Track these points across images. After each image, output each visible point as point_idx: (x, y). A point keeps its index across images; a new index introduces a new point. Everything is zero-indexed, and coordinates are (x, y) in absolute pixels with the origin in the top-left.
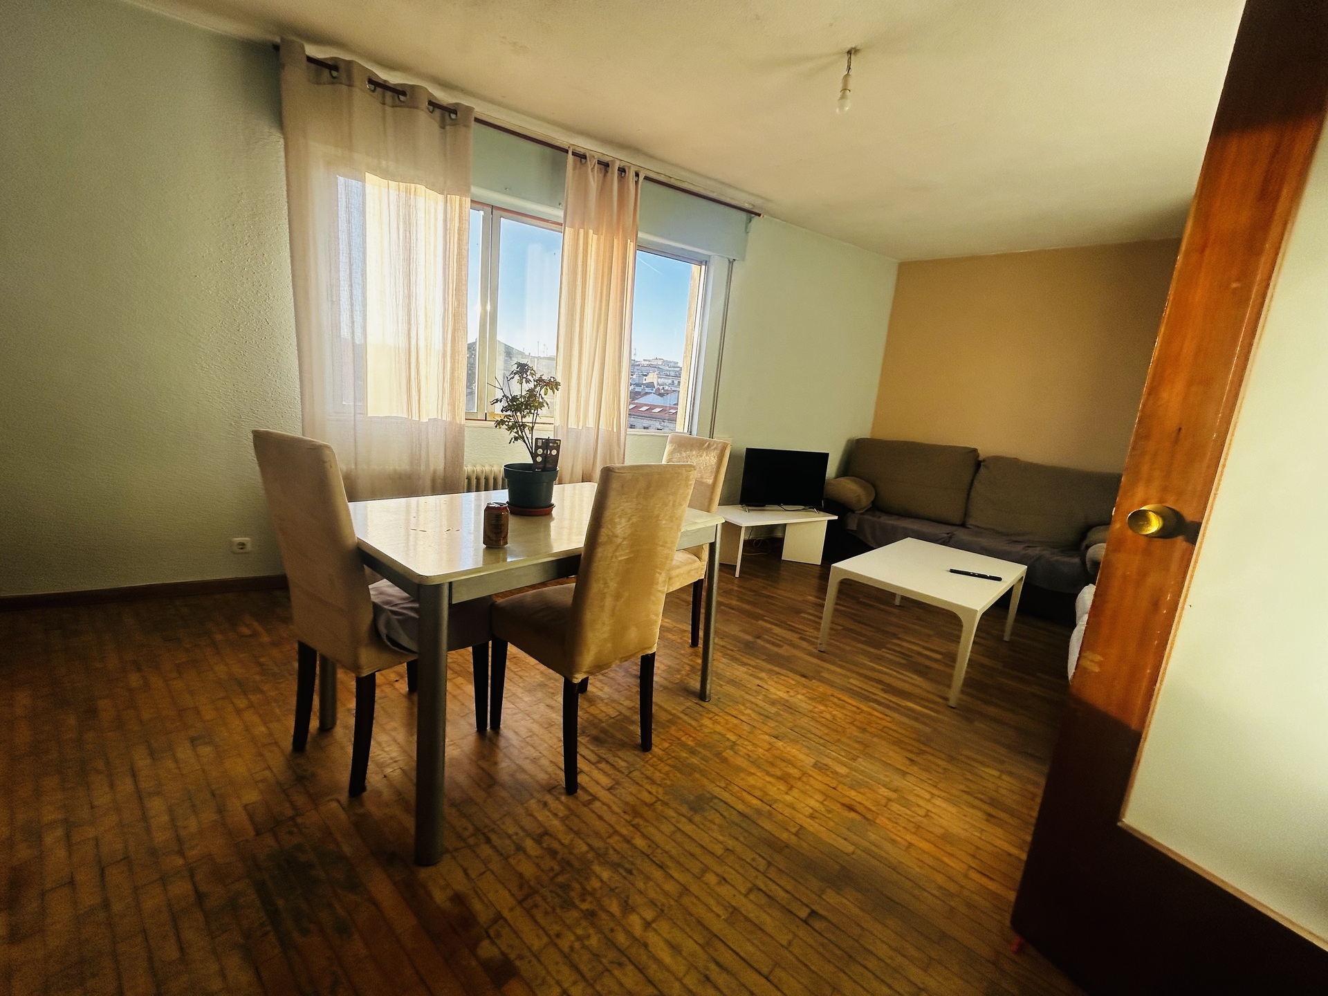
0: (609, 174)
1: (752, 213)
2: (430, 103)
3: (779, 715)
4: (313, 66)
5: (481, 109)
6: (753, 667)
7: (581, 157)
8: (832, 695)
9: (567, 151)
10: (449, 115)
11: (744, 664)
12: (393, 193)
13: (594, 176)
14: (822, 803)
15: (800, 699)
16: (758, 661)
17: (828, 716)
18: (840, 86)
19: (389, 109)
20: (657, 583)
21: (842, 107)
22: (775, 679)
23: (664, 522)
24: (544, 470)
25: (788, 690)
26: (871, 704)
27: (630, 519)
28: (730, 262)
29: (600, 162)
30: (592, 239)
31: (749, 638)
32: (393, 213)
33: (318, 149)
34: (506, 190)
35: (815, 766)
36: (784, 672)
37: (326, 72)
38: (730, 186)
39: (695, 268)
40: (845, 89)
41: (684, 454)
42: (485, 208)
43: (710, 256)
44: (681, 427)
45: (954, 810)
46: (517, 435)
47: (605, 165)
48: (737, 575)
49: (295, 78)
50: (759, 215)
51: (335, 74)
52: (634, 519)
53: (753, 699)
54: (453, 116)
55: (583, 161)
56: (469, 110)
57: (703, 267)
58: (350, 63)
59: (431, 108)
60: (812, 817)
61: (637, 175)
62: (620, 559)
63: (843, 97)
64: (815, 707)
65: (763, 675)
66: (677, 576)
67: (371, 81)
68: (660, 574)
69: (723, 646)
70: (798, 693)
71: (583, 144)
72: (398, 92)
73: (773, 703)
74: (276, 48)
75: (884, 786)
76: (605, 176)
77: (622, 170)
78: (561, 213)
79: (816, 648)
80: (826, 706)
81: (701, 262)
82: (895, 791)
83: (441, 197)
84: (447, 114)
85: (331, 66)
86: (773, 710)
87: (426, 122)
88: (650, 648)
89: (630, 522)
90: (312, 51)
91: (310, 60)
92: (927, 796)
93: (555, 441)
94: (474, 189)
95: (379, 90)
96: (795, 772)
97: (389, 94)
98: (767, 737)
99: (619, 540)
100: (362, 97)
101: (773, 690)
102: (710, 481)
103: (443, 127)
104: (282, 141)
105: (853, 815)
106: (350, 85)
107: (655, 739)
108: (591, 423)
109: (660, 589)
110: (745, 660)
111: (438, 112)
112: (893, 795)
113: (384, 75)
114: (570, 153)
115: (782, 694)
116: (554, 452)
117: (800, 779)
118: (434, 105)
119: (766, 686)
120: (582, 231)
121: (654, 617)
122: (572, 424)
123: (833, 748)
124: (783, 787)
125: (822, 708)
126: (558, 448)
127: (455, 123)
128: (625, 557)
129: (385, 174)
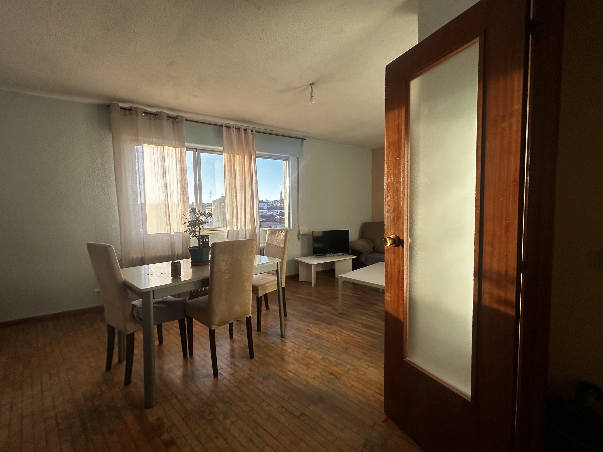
0: (240, 133)
1: (303, 139)
2: (167, 117)
3: (313, 340)
4: (123, 110)
5: (186, 116)
6: (308, 322)
7: (228, 127)
8: (339, 331)
9: (222, 126)
10: (175, 120)
11: (304, 321)
12: (159, 149)
13: (234, 135)
14: (320, 373)
15: (324, 334)
16: (311, 320)
17: (335, 339)
19: (152, 121)
22: (316, 326)
24: (203, 247)
25: (320, 330)
26: (355, 333)
28: (297, 158)
29: (236, 128)
30: (237, 157)
31: (310, 311)
32: (156, 157)
33: (126, 137)
34: (201, 143)
35: (322, 359)
36: (321, 323)
37: (128, 112)
38: (290, 130)
39: (285, 162)
40: (311, 97)
41: (273, 236)
42: (194, 150)
43: (289, 157)
44: (286, 226)
45: (376, 371)
47: (238, 129)
48: (313, 286)
49: (116, 115)
50: (305, 139)
51: (131, 112)
52: (228, 262)
53: (304, 335)
54: (177, 120)
55: (230, 129)
56: (183, 117)
57: (287, 161)
58: (136, 108)
59: (168, 118)
60: (314, 378)
61: (252, 131)
62: (225, 278)
63: (311, 99)
64: (330, 336)
65: (311, 325)
67: (144, 112)
69: (297, 315)
70: (324, 331)
71: (229, 123)
72: (155, 114)
73: (312, 336)
74: (109, 106)
75: (349, 365)
76: (239, 133)
77: (246, 130)
78: (222, 148)
79: (338, 312)
80: (335, 335)
81: (286, 159)
82: (353, 366)
83: (174, 149)
84: (174, 120)
85: (130, 109)
86: (311, 338)
87: (166, 124)
88: (248, 314)
90: (121, 105)
91: (122, 108)
92: (367, 367)
94: (187, 144)
95: (148, 115)
96: (312, 362)
97: (152, 116)
98: (305, 350)
99: (224, 271)
100: (141, 119)
101: (313, 331)
102: (283, 246)
103: (173, 124)
104: (111, 136)
105: (332, 376)
106: (137, 115)
107: (255, 354)
108: (249, 227)
109: (248, 289)
110: (305, 320)
111: (171, 120)
112: (351, 367)
113: (149, 109)
114: (224, 127)
115: (317, 332)
116: (207, 240)
117: (314, 364)
118: (169, 117)
119: (311, 329)
120: (232, 154)
121: (247, 301)
122: (235, 229)
123: (332, 351)
124: (305, 368)
125: (333, 336)
127: (178, 122)
128: (228, 277)
129: (152, 143)
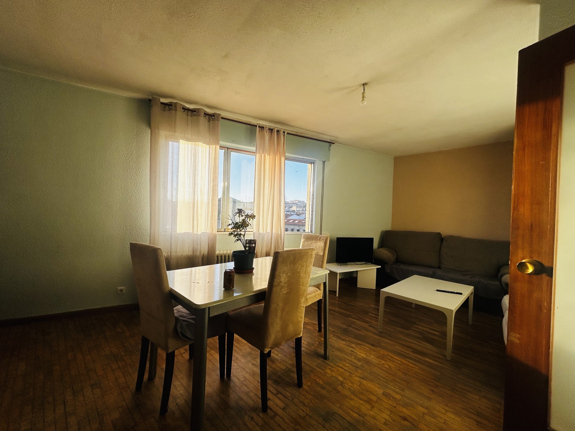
0: (273, 133)
1: (331, 143)
2: (205, 114)
3: (363, 366)
4: (163, 105)
5: (224, 114)
6: (348, 341)
7: (262, 128)
8: (388, 355)
9: (256, 126)
10: (212, 118)
11: (343, 340)
12: (190, 146)
13: (267, 135)
14: (389, 416)
15: (372, 358)
16: (351, 338)
17: (387, 367)
18: (361, 96)
19: (189, 117)
20: (301, 303)
21: (363, 103)
22: (360, 347)
23: (302, 275)
24: (250, 253)
25: (366, 353)
26: (407, 359)
27: (287, 274)
28: (323, 162)
29: (269, 129)
30: (267, 157)
31: (345, 327)
32: (189, 153)
33: (163, 133)
34: (233, 142)
35: (383, 394)
36: (363, 343)
37: (167, 107)
38: (321, 133)
39: (309, 165)
40: (363, 97)
41: (309, 242)
42: (225, 149)
43: (315, 160)
44: (307, 229)
45: (458, 419)
46: (238, 239)
47: (271, 130)
48: (337, 296)
49: (156, 110)
50: (334, 143)
51: (170, 107)
52: (289, 274)
53: (350, 358)
54: (213, 117)
55: (263, 129)
56: (220, 114)
57: (313, 165)
58: (176, 103)
59: (205, 115)
60: (385, 424)
61: (284, 132)
62: (283, 292)
63: (363, 100)
64: (380, 362)
65: (353, 345)
66: (310, 298)
67: (183, 108)
68: (302, 298)
69: (333, 331)
70: (371, 354)
71: (262, 123)
72: (193, 111)
73: (359, 360)
74: (150, 100)
75: (420, 405)
76: (271, 134)
77: (278, 131)
78: (255, 149)
79: (377, 331)
80: (385, 361)
81: (312, 163)
82: (427, 408)
83: (208, 146)
84: (211, 117)
85: (169, 105)
86: (360, 364)
87: (203, 120)
88: (299, 334)
89: (287, 275)
90: (163, 100)
91: (162, 103)
92: (444, 411)
93: (254, 240)
94: (221, 142)
95: (186, 111)
96: (374, 398)
97: (190, 112)
98: (358, 379)
99: (283, 284)
100: (180, 114)
101: (359, 353)
102: (322, 254)
103: (209, 121)
104: (150, 131)
105: (406, 423)
106: (176, 110)
107: (304, 381)
108: (269, 230)
109: (302, 305)
110: (344, 338)
111: (207, 117)
112: (425, 411)
113: (188, 106)
114: (258, 126)
115: (363, 355)
116: (254, 245)
117: (376, 402)
118: (206, 114)
119: (355, 351)
120: (263, 155)
121: (300, 319)
122: (261, 231)
123: (391, 384)
124: (369, 407)
125: (383, 362)
126: (255, 243)
127: (214, 120)
128: (286, 292)
129: (188, 140)
